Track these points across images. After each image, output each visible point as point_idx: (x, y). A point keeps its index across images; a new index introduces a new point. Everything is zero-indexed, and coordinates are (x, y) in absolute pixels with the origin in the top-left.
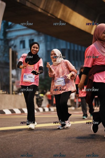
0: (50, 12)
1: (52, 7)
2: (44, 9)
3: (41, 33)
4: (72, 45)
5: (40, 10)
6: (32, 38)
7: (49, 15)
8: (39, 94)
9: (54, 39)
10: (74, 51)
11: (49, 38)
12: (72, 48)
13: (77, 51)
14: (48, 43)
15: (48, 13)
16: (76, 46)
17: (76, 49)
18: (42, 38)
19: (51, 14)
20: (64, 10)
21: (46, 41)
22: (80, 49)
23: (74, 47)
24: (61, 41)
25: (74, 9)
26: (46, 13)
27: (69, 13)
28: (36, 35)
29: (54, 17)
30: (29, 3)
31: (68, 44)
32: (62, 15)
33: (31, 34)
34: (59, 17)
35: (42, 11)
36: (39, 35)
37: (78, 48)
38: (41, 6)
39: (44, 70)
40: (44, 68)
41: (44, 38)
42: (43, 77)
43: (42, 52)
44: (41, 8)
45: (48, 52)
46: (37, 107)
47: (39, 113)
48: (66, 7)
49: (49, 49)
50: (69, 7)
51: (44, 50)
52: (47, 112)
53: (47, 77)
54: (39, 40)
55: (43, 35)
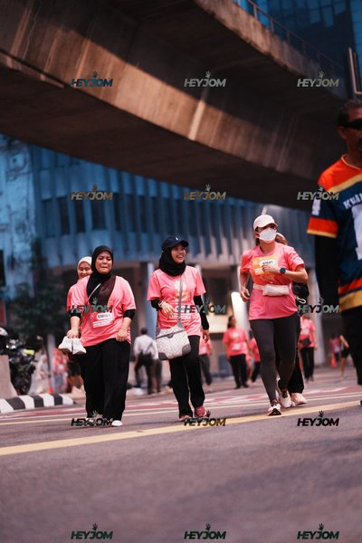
0: (46, 70)
1: (51, 55)
2: (24, 58)
3: (17, 142)
4: (126, 176)
5: (9, 63)
7: (43, 77)
8: (20, 347)
9: (63, 159)
10: (132, 197)
11: (46, 156)
12: (127, 190)
13: (142, 198)
14: (45, 174)
15: (41, 72)
16: (139, 180)
17: (140, 191)
19: (47, 75)
20: (93, 61)
21: (36, 168)
22: (152, 191)
23: (133, 187)
24: (87, 166)
25: (128, 57)
26: (30, 72)
27: (110, 68)
29: (61, 86)
31: (113, 174)
35: (20, 67)
36: (10, 149)
37: (146, 188)
38: (14, 51)
39: (32, 269)
40: (32, 261)
41: (28, 156)
42: (32, 294)
43: (24, 204)
44: (16, 55)
45: (43, 205)
46: (14, 393)
47: (20, 413)
48: (100, 49)
49: (46, 196)
50: (112, 50)
51: (31, 199)
52: (50, 408)
53: (44, 292)
54: (12, 165)
55: (25, 149)
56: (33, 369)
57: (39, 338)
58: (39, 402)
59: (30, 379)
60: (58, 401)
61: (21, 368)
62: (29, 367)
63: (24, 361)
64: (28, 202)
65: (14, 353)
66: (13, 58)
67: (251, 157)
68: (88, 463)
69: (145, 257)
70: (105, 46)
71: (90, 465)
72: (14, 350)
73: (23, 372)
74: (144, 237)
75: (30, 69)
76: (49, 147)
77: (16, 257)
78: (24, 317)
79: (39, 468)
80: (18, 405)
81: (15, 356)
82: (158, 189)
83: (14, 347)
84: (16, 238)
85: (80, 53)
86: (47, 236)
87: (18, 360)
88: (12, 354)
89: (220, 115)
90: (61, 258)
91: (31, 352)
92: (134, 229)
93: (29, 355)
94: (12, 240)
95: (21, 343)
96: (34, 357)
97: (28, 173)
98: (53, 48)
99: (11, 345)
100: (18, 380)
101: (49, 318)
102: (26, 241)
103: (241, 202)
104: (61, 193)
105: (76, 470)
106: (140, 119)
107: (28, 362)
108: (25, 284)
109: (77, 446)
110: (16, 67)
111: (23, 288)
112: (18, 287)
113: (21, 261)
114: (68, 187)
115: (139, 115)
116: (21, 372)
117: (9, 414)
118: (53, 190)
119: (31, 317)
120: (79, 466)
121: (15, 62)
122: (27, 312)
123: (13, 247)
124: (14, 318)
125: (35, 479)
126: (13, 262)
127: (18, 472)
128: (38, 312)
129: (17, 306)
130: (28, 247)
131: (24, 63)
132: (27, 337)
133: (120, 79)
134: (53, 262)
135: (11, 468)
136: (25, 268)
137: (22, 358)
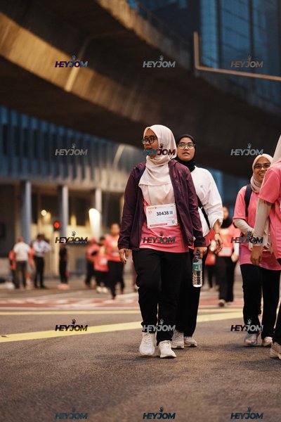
4: (14, 115)
10: (18, 129)
13: (26, 131)
16: (24, 118)
17: (24, 124)
22: (34, 125)
23: (19, 121)
25: (23, 22)
27: (7, 30)
37: (29, 123)
50: (10, 16)
67: (113, 107)
69: (24, 177)
82: (39, 125)
89: (91, 73)
92: (18, 154)
103: (102, 141)
133: (14, 39)
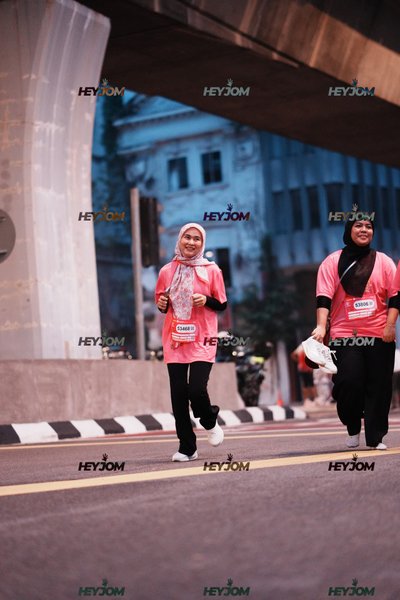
0: (279, 48)
1: (285, 30)
2: (254, 35)
3: (245, 129)
4: (367, 167)
5: (239, 40)
6: (215, 149)
7: (275, 56)
8: (248, 355)
9: (297, 147)
10: (373, 189)
11: (278, 144)
12: (368, 181)
13: (385, 190)
14: (276, 164)
15: (274, 50)
16: (382, 170)
17: (382, 182)
18: (249, 147)
19: (280, 53)
20: (331, 38)
21: (266, 156)
24: (323, 155)
25: (371, 32)
26: (262, 50)
27: (350, 45)
28: (226, 137)
29: (296, 65)
30: (197, 14)
31: (352, 163)
32: (326, 56)
33: (208, 135)
34: (312, 64)
35: (250, 45)
36: (238, 136)
38: (244, 27)
39: (261, 268)
40: (261, 259)
41: (257, 144)
42: (260, 295)
43: (253, 198)
44: (245, 31)
45: (274, 198)
46: (241, 405)
47: (248, 427)
48: (339, 24)
49: (278, 187)
50: (352, 25)
51: (261, 191)
52: (280, 422)
53: (274, 294)
54: (240, 154)
55: (255, 136)
56: (261, 378)
57: (269, 344)
58: (268, 415)
59: (258, 390)
60: (290, 414)
61: (249, 377)
62: (257, 376)
63: (252, 370)
64: (257, 195)
65: (241, 361)
66: (243, 35)
68: (327, 482)
70: (344, 21)
71: (329, 484)
72: (241, 357)
73: (251, 381)
74: (386, 234)
75: (261, 47)
76: (281, 133)
77: (244, 255)
78: (252, 321)
79: (272, 486)
80: (245, 417)
81: (243, 364)
83: (241, 354)
84: (244, 234)
85: (317, 29)
86: (278, 232)
87: (246, 368)
88: (239, 361)
90: (293, 256)
91: (260, 360)
93: (257, 364)
94: (239, 237)
95: (249, 350)
96: (262, 366)
97: (257, 163)
98: (287, 24)
99: (238, 351)
100: (246, 390)
101: (279, 323)
102: (254, 237)
104: (294, 184)
105: (313, 490)
106: (384, 102)
107: (256, 371)
108: (253, 286)
109: (312, 464)
110: (246, 45)
111: (251, 290)
112: (245, 289)
113: (250, 260)
114: (302, 178)
115: (383, 96)
116: (248, 382)
117: (236, 428)
118: (285, 181)
119: (259, 321)
120: (316, 486)
121: (245, 39)
122: (256, 316)
123: (240, 244)
124: (241, 322)
125: (269, 498)
126: (241, 261)
127: (249, 489)
128: (267, 316)
129: (244, 310)
130: (257, 244)
131: (254, 40)
132: (255, 343)
133: (361, 57)
134: (284, 261)
135: (241, 485)
136: (254, 268)
137: (250, 366)
